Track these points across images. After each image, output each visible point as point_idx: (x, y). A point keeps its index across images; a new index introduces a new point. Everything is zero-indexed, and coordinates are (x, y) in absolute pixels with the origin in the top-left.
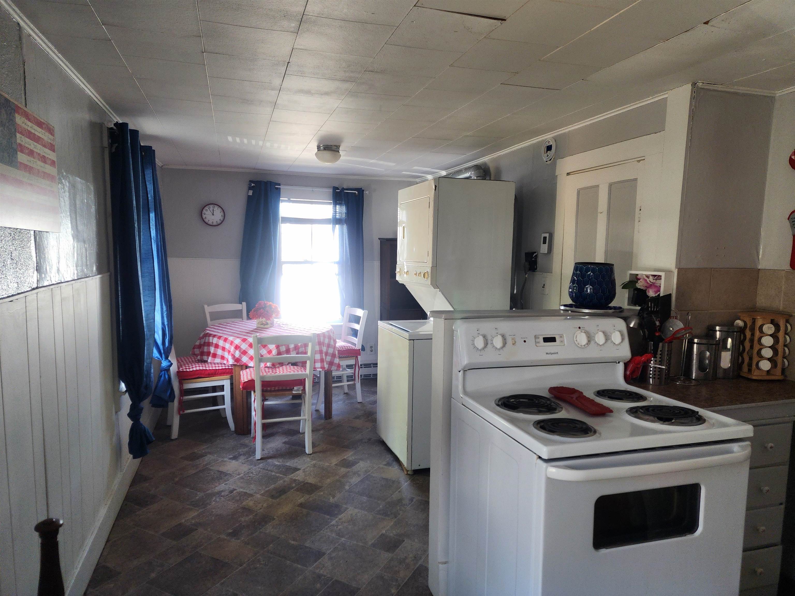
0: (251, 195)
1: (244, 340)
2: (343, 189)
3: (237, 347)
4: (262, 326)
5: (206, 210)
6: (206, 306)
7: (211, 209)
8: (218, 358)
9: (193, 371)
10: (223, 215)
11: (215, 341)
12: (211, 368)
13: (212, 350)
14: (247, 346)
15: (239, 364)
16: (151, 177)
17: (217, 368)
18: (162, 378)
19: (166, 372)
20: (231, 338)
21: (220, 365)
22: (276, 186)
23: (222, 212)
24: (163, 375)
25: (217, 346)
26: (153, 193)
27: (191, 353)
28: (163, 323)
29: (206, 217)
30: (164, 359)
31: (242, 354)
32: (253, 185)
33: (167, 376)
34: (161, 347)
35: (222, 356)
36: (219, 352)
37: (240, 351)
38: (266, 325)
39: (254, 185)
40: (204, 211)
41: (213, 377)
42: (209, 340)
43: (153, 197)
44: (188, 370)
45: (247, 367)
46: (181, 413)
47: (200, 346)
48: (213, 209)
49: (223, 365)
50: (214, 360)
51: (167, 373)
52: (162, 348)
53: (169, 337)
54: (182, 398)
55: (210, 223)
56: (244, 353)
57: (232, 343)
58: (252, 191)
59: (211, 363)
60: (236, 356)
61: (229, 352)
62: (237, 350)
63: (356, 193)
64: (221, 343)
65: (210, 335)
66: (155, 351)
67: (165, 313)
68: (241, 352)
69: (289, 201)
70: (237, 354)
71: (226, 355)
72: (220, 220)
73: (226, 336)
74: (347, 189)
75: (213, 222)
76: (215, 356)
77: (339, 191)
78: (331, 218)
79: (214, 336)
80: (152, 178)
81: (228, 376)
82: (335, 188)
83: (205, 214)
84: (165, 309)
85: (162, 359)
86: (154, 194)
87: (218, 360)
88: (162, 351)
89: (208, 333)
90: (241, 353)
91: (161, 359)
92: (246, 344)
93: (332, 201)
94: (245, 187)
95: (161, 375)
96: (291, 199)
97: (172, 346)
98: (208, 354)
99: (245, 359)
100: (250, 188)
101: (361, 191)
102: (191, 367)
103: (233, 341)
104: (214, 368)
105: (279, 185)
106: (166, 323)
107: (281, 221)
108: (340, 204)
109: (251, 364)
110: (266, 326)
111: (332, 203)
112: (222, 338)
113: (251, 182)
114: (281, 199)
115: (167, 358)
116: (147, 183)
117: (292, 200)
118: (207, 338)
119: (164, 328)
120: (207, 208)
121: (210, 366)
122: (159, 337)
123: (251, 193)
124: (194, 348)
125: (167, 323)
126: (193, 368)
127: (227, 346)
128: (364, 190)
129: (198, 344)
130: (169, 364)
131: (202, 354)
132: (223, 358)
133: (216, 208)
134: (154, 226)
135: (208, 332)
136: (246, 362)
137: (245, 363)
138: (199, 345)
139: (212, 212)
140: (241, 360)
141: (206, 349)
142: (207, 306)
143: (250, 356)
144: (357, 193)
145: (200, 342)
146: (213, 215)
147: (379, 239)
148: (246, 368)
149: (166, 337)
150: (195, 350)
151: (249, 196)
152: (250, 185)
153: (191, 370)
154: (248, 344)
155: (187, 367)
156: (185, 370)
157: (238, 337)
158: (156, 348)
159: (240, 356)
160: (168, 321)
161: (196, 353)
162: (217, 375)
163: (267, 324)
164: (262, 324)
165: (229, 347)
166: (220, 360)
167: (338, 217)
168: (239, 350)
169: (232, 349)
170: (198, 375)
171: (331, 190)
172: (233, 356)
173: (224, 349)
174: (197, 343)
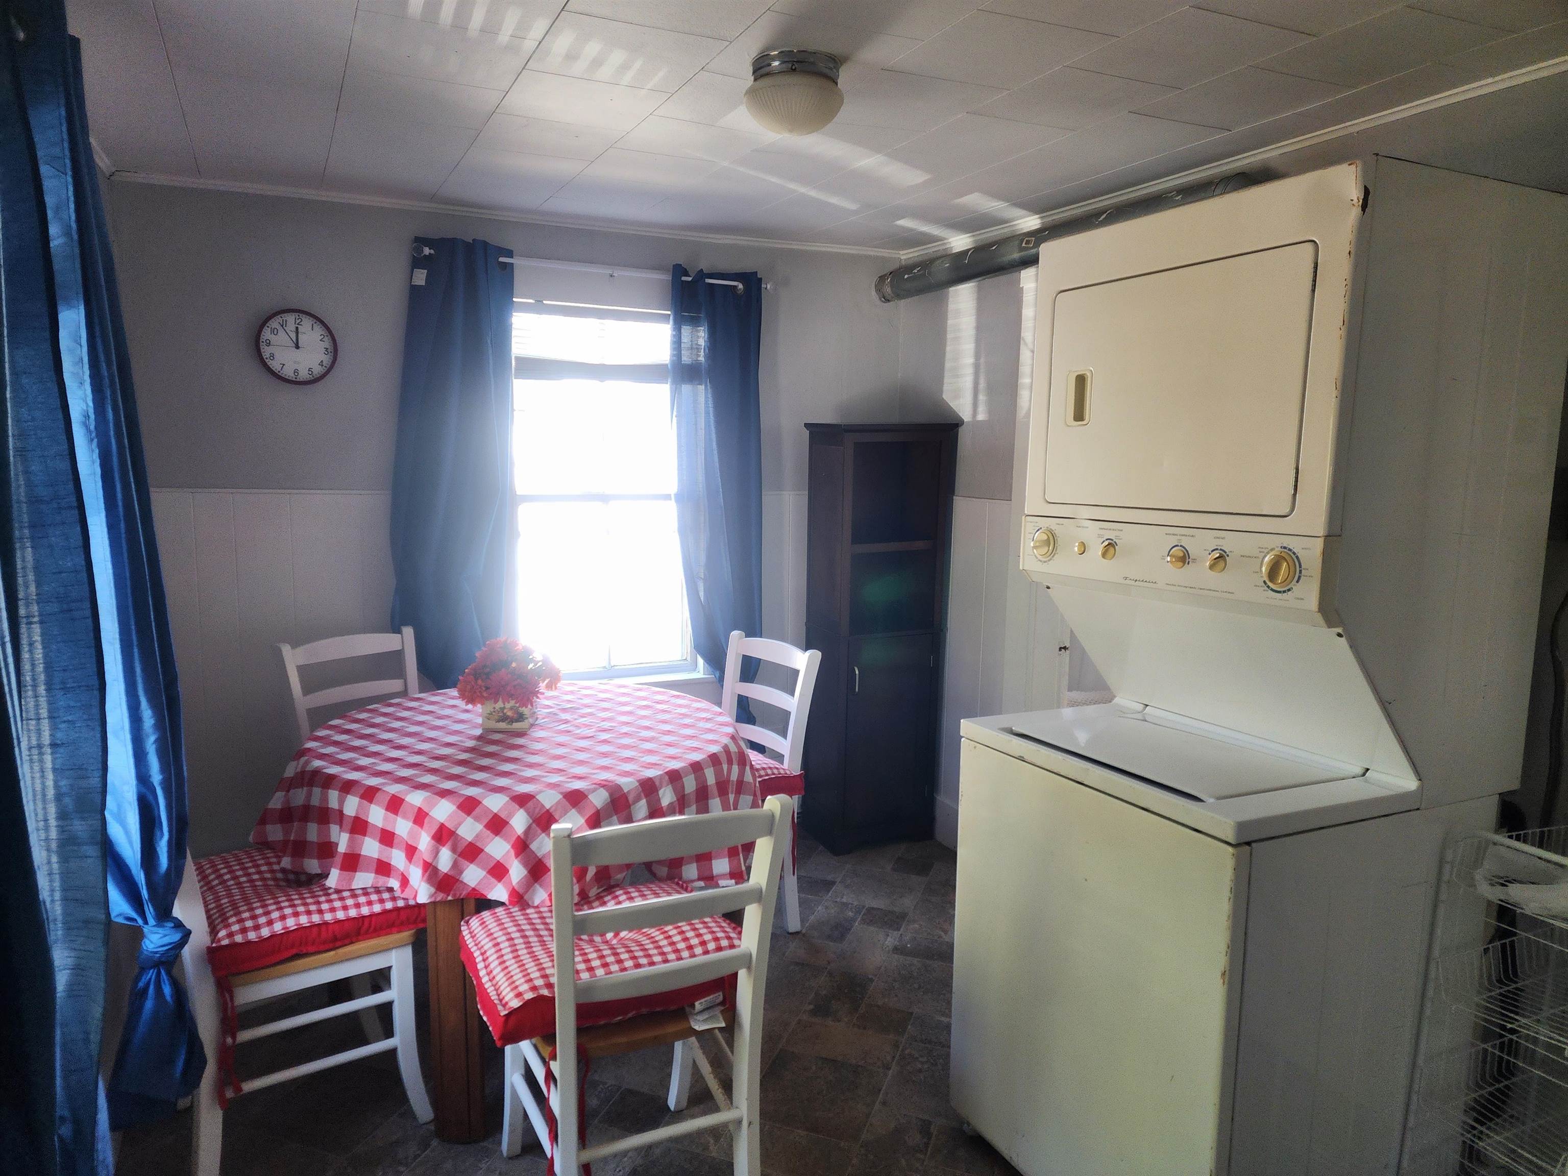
0: (423, 283)
1: (469, 806)
2: (702, 275)
3: (443, 835)
4: (503, 725)
5: (274, 331)
6: (286, 650)
7: (291, 327)
8: (367, 871)
9: (273, 936)
10: (331, 349)
11: (352, 805)
12: (341, 915)
13: (342, 841)
14: (479, 827)
15: (454, 895)
16: (62, 140)
17: (365, 911)
18: (149, 1004)
19: (163, 972)
20: (416, 799)
21: (374, 897)
22: (501, 259)
23: (326, 339)
24: (152, 987)
25: (359, 827)
26: (73, 217)
27: (251, 839)
28: (143, 778)
29: (272, 356)
30: (152, 921)
31: (464, 858)
32: (427, 251)
33: (167, 990)
34: (140, 877)
35: (378, 859)
36: (371, 848)
37: (454, 850)
38: (517, 721)
39: (432, 252)
40: (266, 334)
41: (352, 943)
42: (325, 799)
43: (76, 237)
44: (252, 936)
45: (483, 904)
46: (229, 1094)
47: (287, 815)
48: (297, 328)
49: (386, 896)
50: (351, 879)
51: (169, 973)
52: (144, 882)
53: (170, 831)
54: (229, 1040)
55: (288, 372)
56: (471, 852)
57: (420, 817)
58: (426, 271)
59: (338, 891)
60: (440, 867)
61: (411, 851)
62: (444, 846)
63: (735, 287)
64: (377, 815)
65: (329, 781)
66: (115, 896)
67: (152, 738)
68: (459, 850)
69: (539, 308)
70: (445, 860)
71: (397, 858)
72: (321, 364)
73: (394, 789)
74: (711, 276)
75: (296, 371)
76: (352, 862)
77: (690, 279)
78: (668, 362)
79: (348, 787)
80: (66, 145)
81: (406, 935)
82: (679, 271)
83: (269, 344)
84: (152, 721)
85: (146, 922)
86: (79, 220)
87: (364, 879)
88: (145, 893)
89: (317, 772)
90: (459, 856)
91: (140, 921)
92: (477, 819)
93: (669, 313)
94: (400, 259)
95: (141, 984)
96: (544, 302)
97: (185, 857)
98: (327, 850)
99: (473, 875)
100: (417, 262)
101: (752, 281)
102: (262, 920)
103: (425, 809)
104: (353, 913)
105: (510, 254)
106: (156, 777)
107: (516, 369)
108: (694, 322)
109: (499, 893)
110: (517, 726)
111: (671, 317)
112: (379, 795)
113: (420, 241)
114: (514, 299)
115: (164, 914)
116: (44, 170)
117: (547, 304)
118: (317, 791)
119: (151, 798)
120: (274, 323)
121: (337, 904)
122: (127, 832)
123: (420, 277)
124: (263, 821)
125: (160, 777)
126: (270, 923)
127: (402, 827)
128: (761, 279)
129: (279, 806)
130: (176, 937)
131: (300, 849)
132: (383, 868)
133: (307, 322)
134: (86, 366)
135: (317, 763)
136: (479, 884)
137: (474, 889)
138: (282, 809)
139: (293, 336)
140: (458, 880)
141: (312, 832)
142: (289, 647)
143: (495, 862)
144: (741, 286)
145: (287, 801)
146: (297, 347)
147: (807, 425)
148: (478, 911)
149: (158, 833)
150: (269, 828)
151: (414, 290)
152: (419, 250)
153: (265, 932)
154: (486, 821)
155: (249, 924)
156: (239, 939)
157: (444, 794)
158: (114, 879)
159: (455, 865)
160: (164, 769)
161: (270, 838)
162: (367, 933)
163: (520, 718)
164: (504, 718)
165: (409, 833)
166: (373, 875)
167: (686, 359)
168: (449, 844)
169: (424, 842)
170: (293, 946)
171: (666, 277)
172: (430, 869)
173: (387, 838)
174: (276, 802)
